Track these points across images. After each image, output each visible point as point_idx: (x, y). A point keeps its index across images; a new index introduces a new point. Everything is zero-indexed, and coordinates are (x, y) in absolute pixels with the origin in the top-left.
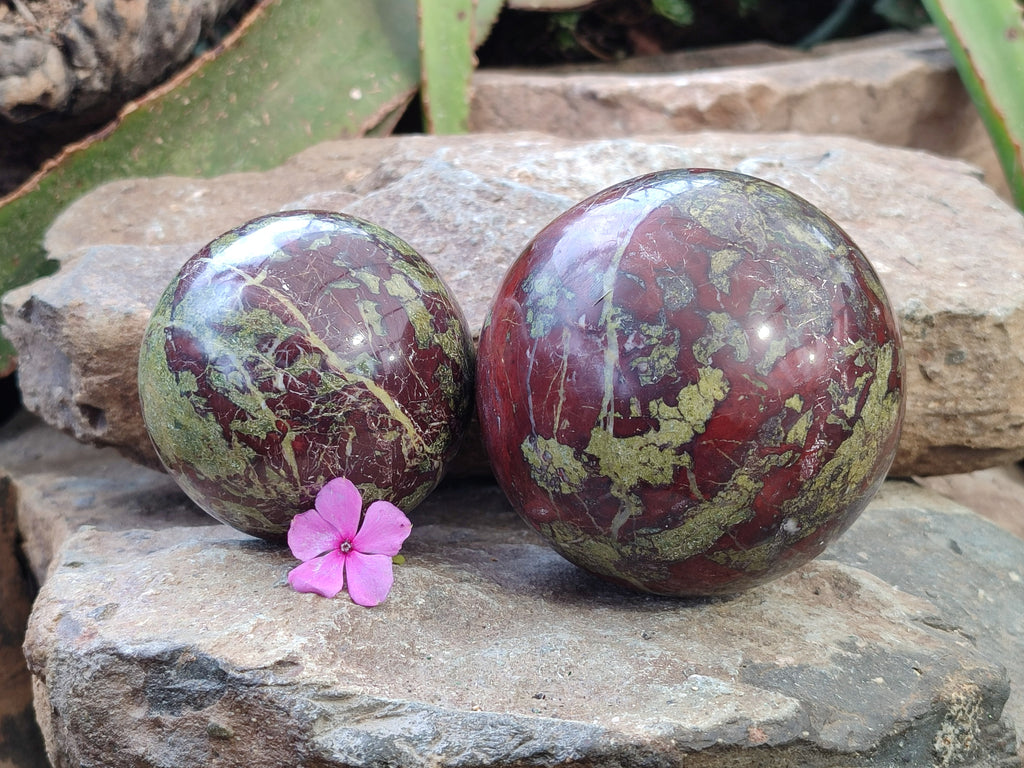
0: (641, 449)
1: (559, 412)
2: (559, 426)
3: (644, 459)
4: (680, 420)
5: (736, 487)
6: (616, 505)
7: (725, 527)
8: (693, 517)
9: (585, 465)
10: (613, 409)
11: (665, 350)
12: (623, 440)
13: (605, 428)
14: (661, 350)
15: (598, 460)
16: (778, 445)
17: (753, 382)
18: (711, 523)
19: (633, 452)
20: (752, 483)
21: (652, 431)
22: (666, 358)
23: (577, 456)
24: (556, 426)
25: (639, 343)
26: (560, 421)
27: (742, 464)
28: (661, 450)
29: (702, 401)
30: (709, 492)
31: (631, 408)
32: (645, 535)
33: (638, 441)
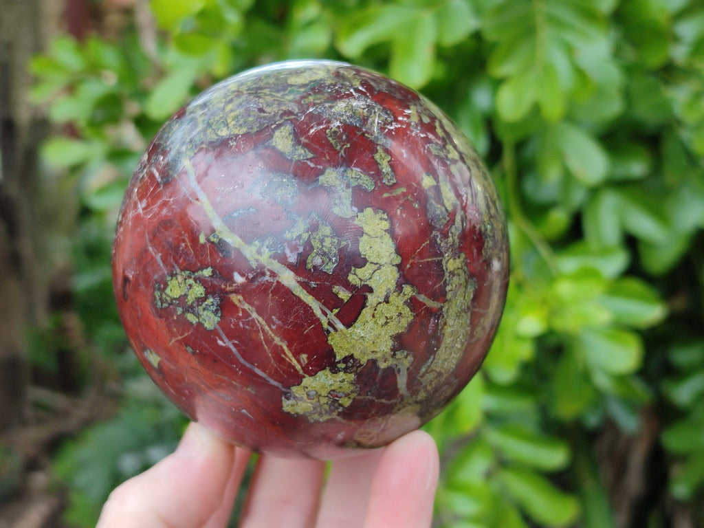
0: (373, 316)
1: (290, 355)
2: (301, 364)
3: (382, 321)
4: (379, 269)
5: (452, 273)
6: (391, 373)
7: (468, 308)
8: (445, 324)
9: (346, 370)
10: (328, 312)
11: (320, 234)
12: (356, 324)
13: (336, 330)
14: (317, 237)
15: (352, 356)
16: (448, 219)
17: (394, 194)
18: (458, 316)
19: (371, 323)
20: (458, 261)
21: (369, 296)
22: (326, 239)
23: (335, 370)
24: (298, 367)
25: (298, 249)
26: (299, 361)
27: (442, 255)
28: (387, 302)
29: (379, 240)
30: (440, 295)
31: (340, 296)
32: (426, 372)
33: (366, 313)
